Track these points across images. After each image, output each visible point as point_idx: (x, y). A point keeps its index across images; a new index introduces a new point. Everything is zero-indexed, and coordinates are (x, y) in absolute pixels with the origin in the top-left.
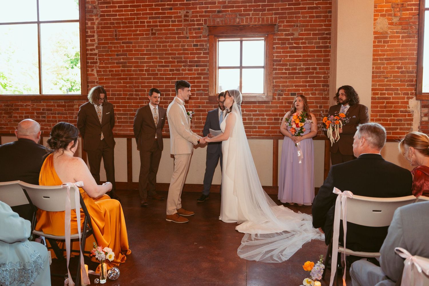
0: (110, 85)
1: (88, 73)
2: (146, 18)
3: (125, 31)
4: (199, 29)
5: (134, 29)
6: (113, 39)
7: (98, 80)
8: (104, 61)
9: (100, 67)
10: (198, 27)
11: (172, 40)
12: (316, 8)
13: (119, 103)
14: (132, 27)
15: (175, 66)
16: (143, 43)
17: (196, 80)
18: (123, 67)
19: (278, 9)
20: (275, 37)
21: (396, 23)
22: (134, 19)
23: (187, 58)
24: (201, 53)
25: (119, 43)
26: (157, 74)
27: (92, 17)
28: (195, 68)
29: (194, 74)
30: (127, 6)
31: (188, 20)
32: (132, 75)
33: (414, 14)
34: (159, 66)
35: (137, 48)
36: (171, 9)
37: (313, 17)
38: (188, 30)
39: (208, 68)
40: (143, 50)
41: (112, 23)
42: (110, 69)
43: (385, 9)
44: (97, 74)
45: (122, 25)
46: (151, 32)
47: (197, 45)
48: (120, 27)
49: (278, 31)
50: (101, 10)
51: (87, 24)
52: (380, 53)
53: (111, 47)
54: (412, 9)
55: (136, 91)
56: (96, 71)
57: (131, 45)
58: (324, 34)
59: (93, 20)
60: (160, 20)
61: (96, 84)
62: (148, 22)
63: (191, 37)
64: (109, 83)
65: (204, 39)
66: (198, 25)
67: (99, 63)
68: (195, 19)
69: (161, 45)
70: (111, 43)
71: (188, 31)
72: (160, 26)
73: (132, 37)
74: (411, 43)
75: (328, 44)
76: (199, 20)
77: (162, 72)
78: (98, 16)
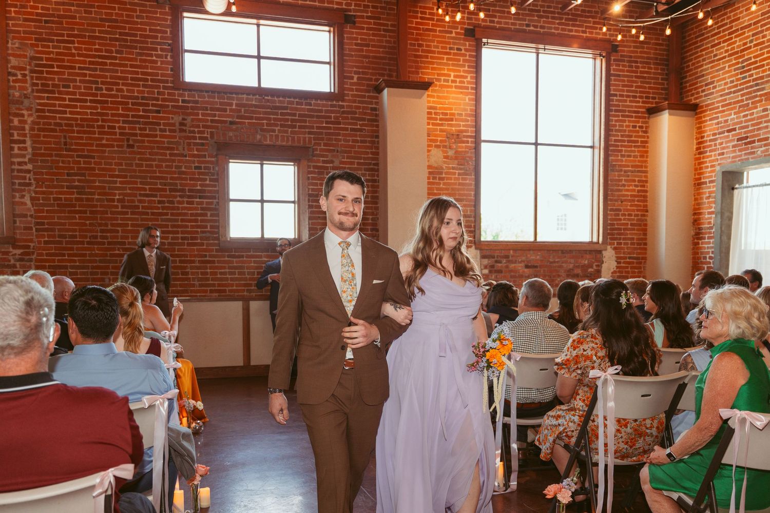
0: (56, 220)
1: (14, 200)
2: (118, 122)
3: (81, 138)
4: (202, 144)
5: (97, 136)
6: (61, 149)
7: (33, 213)
8: (43, 183)
9: (36, 193)
10: (200, 141)
11: (160, 157)
12: (360, 130)
13: (72, 249)
14: (94, 133)
15: (165, 196)
16: (114, 158)
17: (199, 218)
18: (78, 193)
19: (312, 127)
20: (310, 164)
21: (452, 157)
22: (97, 121)
23: (186, 185)
24: (206, 180)
25: (72, 156)
26: (138, 207)
27: (21, 112)
28: (198, 200)
29: (196, 209)
30: (86, 101)
31: (185, 131)
32: (96, 206)
33: (470, 148)
34: (140, 195)
35: (103, 166)
36: (158, 112)
37: (357, 141)
38: (185, 144)
39: (217, 200)
40: (114, 170)
41: (60, 125)
42: (55, 196)
43: (439, 139)
44: (32, 204)
45: (75, 128)
46: (126, 143)
47: (200, 168)
48: (73, 132)
49: (314, 156)
50: (38, 101)
51: (12, 121)
52: (435, 191)
53: (58, 162)
54: (468, 142)
55: (102, 231)
56: (29, 198)
57: (93, 160)
58: (370, 164)
59: (23, 115)
60: (141, 126)
61: (29, 219)
62: (120, 128)
63: (191, 156)
64: (53, 218)
65: (210, 159)
66: (200, 138)
67: (34, 186)
68: (196, 130)
69: (142, 164)
70: (57, 155)
71: (186, 147)
72: (141, 135)
73: (95, 148)
74: (468, 181)
75: (376, 178)
76: (203, 132)
77: (146, 204)
78: (31, 110)
